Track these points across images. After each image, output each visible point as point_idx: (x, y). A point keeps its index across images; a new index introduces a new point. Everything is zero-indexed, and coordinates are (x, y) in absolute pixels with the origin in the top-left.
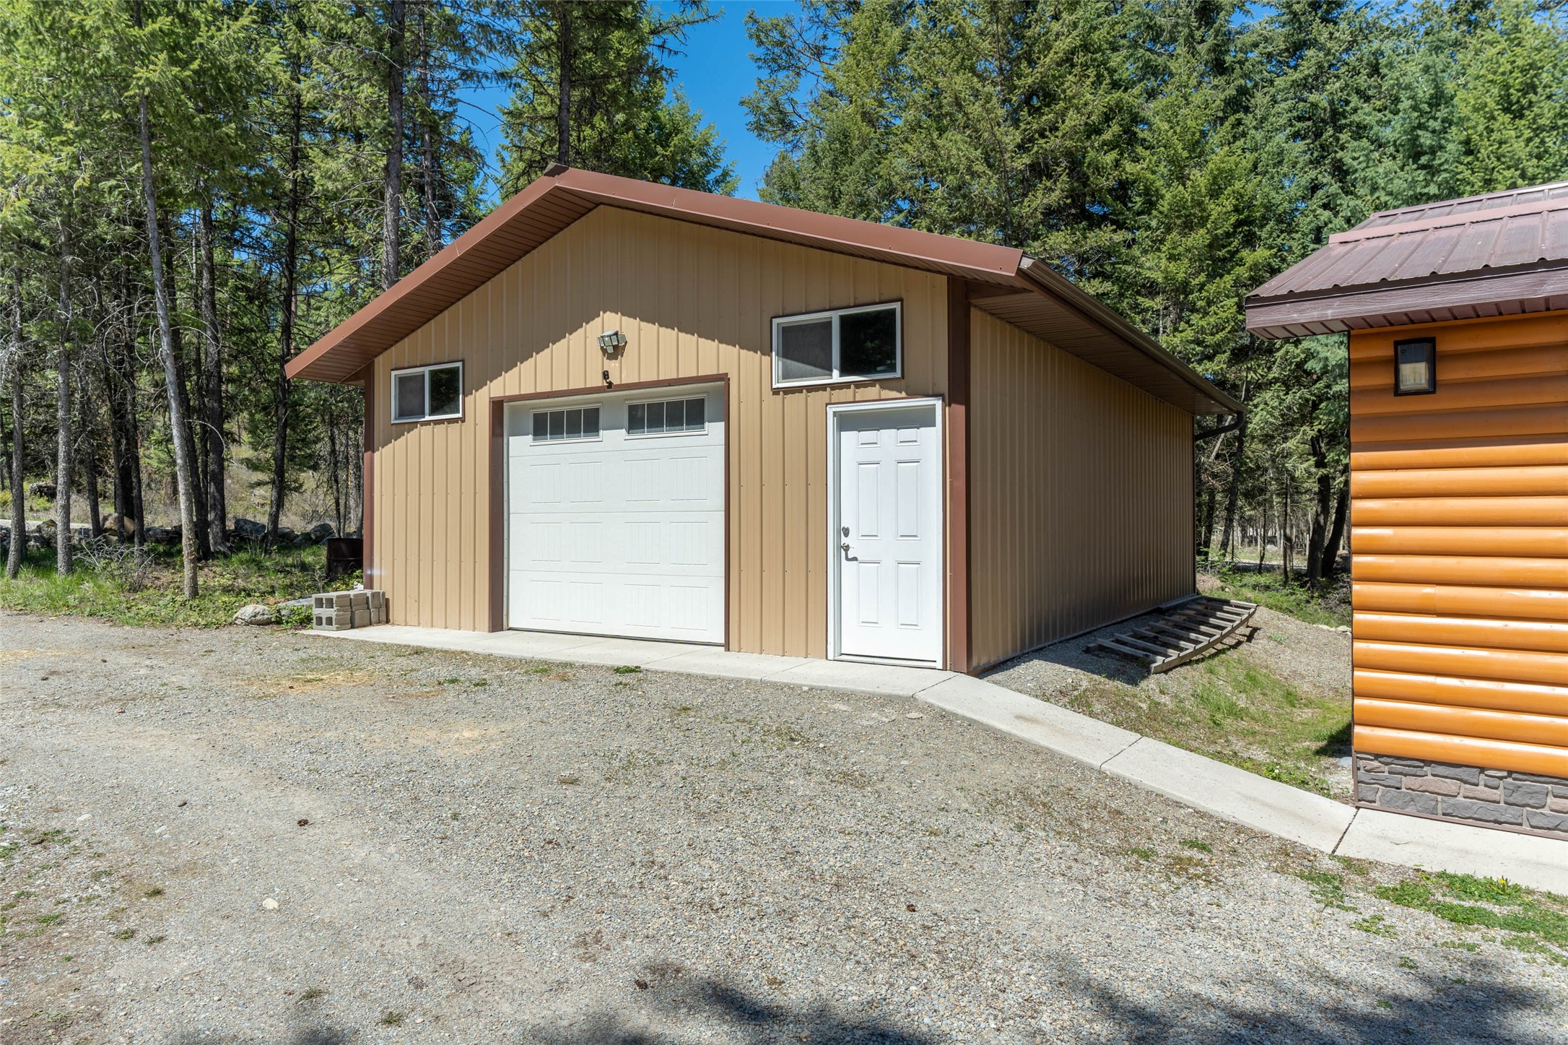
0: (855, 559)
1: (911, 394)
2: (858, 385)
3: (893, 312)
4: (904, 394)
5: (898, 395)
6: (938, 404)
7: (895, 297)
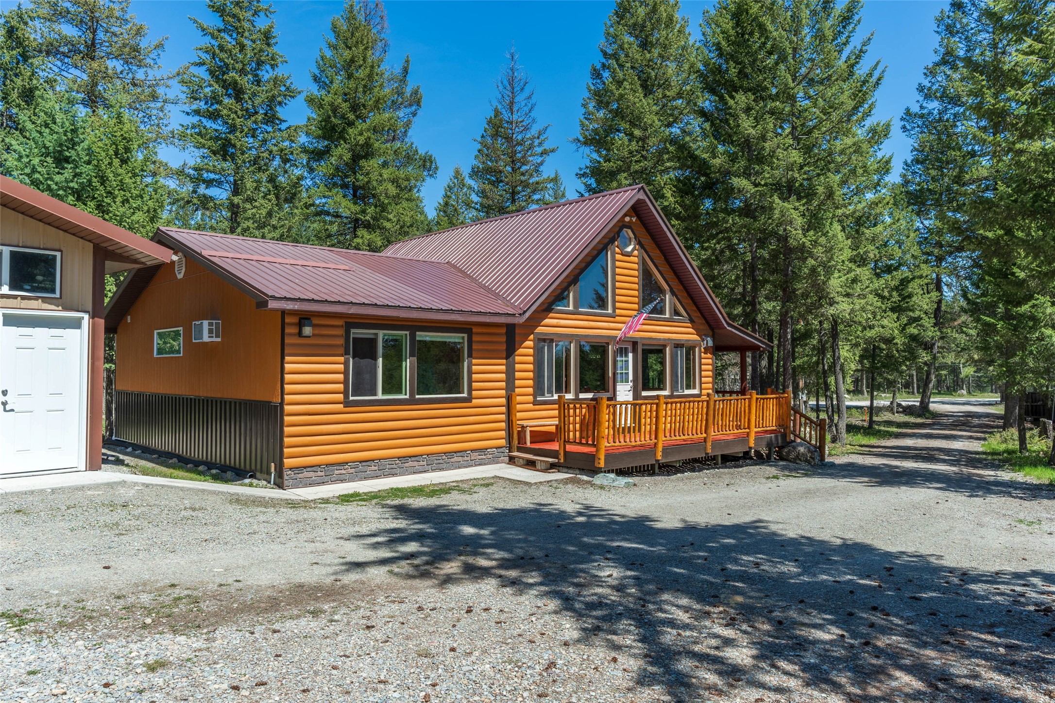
0: (12, 410)
1: (65, 309)
2: (23, 298)
3: (55, 256)
4: (60, 308)
5: (56, 308)
6: (86, 317)
7: (57, 247)
